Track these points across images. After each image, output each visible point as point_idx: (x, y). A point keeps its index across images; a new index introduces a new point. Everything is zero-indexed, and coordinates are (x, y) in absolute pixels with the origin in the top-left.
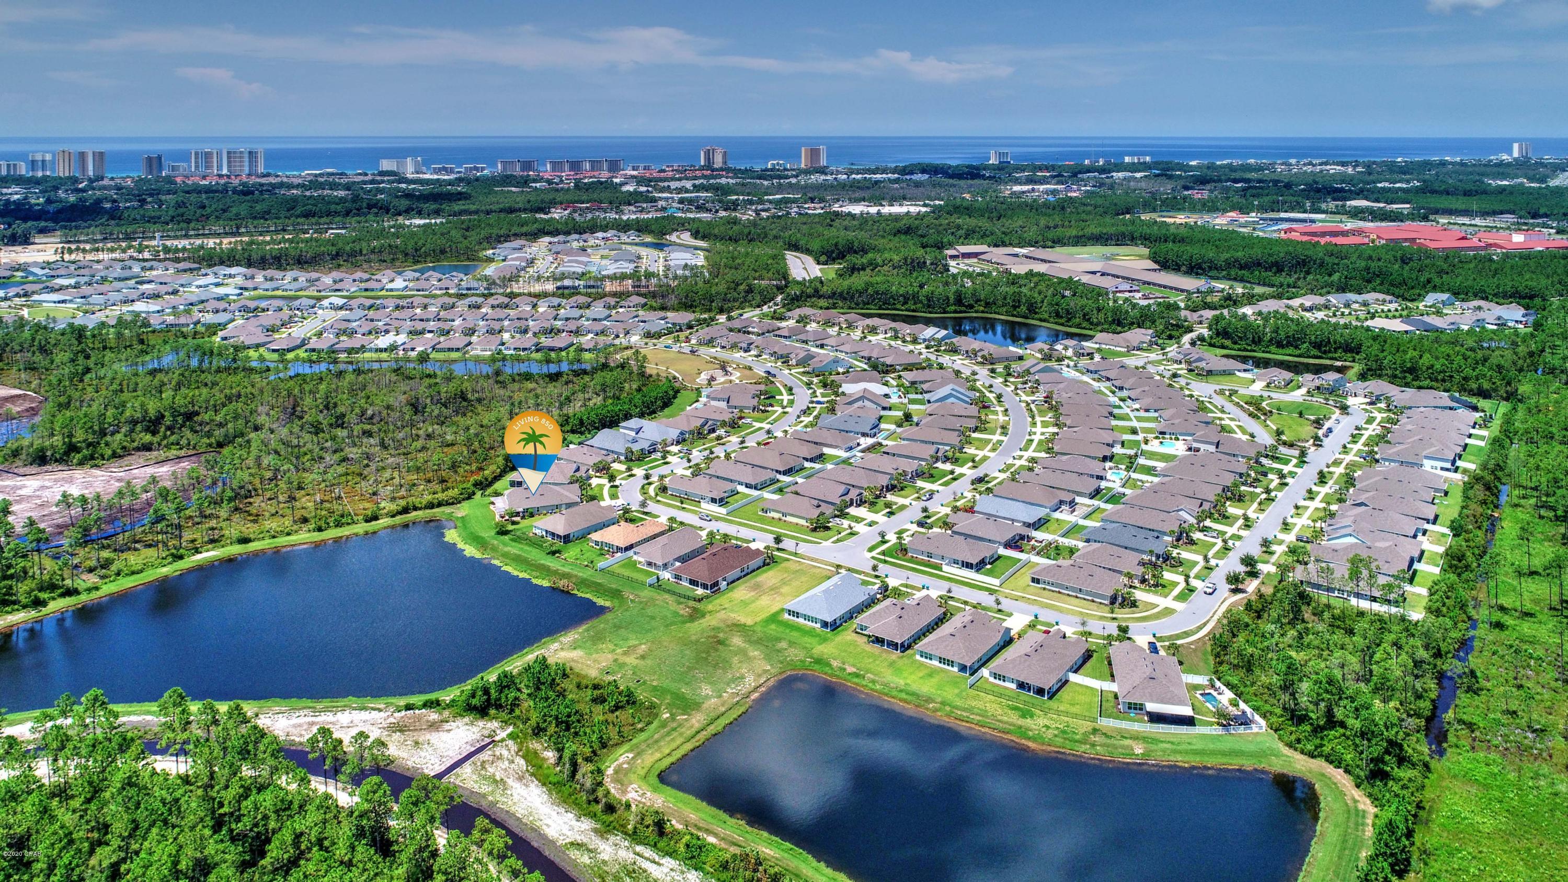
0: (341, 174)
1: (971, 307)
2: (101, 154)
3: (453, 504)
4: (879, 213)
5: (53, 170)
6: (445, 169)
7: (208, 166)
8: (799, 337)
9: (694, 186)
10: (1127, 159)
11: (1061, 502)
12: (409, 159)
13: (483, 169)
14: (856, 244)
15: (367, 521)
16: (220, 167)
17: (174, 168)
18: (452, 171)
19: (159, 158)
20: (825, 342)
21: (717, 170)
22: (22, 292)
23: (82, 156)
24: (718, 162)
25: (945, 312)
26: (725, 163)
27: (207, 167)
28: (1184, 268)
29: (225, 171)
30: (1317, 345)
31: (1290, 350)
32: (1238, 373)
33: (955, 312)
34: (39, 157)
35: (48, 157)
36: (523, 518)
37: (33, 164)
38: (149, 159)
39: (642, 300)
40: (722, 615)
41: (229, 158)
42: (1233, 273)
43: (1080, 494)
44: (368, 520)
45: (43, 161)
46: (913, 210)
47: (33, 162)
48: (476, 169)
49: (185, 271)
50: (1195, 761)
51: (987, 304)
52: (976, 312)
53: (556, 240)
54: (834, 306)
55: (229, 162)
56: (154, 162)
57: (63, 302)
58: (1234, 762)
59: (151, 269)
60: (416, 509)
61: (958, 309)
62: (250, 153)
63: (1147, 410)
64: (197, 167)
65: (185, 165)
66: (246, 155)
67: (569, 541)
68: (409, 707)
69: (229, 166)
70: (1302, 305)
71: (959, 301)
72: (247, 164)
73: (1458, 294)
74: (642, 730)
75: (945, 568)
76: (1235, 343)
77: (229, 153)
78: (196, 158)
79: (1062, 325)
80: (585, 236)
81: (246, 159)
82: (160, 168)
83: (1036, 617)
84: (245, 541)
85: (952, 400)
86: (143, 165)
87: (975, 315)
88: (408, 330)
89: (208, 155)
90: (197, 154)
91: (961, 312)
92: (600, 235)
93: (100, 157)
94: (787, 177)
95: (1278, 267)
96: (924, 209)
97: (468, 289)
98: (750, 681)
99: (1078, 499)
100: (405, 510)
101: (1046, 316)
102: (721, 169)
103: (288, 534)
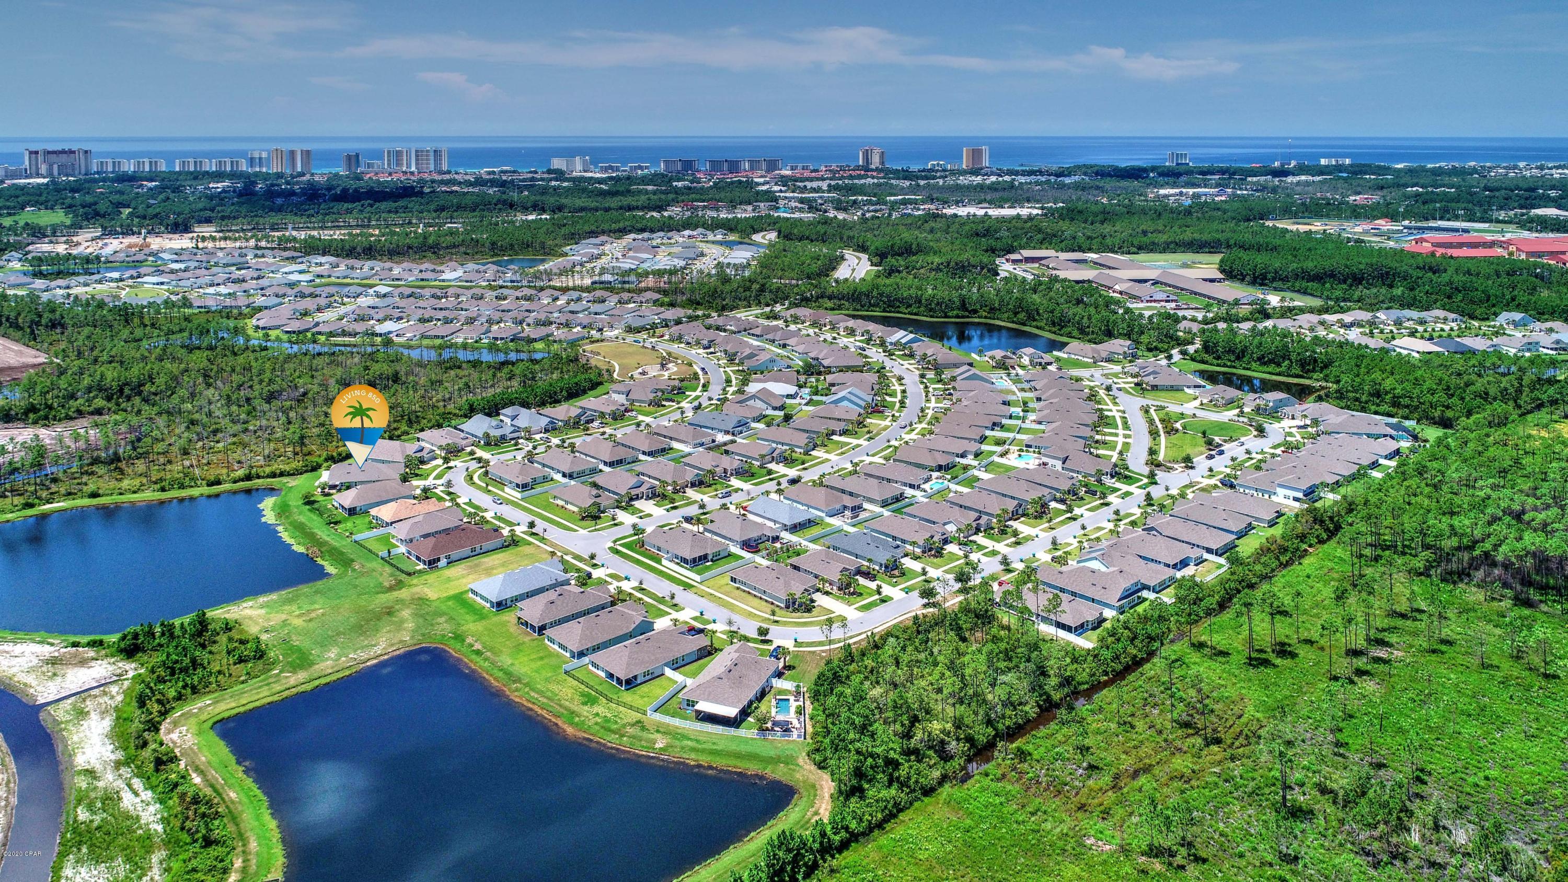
0: (514, 172)
1: (975, 311)
2: (308, 152)
3: (293, 474)
4: (986, 214)
5: (268, 167)
6: (611, 168)
7: (399, 163)
8: (768, 337)
9: (829, 186)
10: (1323, 162)
11: (845, 507)
12: (577, 158)
13: (647, 168)
14: (914, 246)
15: (208, 485)
16: (409, 166)
17: (369, 166)
18: (617, 169)
19: (357, 156)
20: (787, 342)
21: (872, 170)
22: (135, 274)
23: (292, 153)
24: (876, 162)
25: (946, 317)
26: (882, 163)
27: (398, 165)
28: (1248, 278)
29: (413, 169)
30: (1303, 364)
31: (1272, 368)
32: (1186, 390)
33: (957, 317)
34: (257, 155)
35: (264, 155)
36: (339, 491)
37: (252, 161)
38: (349, 157)
39: (656, 296)
40: (415, 590)
41: (417, 156)
42: (1297, 284)
43: (871, 501)
44: (210, 484)
45: (260, 159)
46: (1024, 212)
47: (252, 159)
48: (641, 168)
49: (288, 259)
50: (704, 760)
51: (992, 310)
52: (979, 317)
53: (640, 237)
54: (840, 308)
55: (417, 160)
56: (353, 159)
57: (162, 283)
58: (739, 764)
59: (263, 256)
60: (259, 477)
61: (961, 313)
62: (435, 151)
63: (1040, 423)
64: (389, 164)
65: (379, 162)
66: (432, 154)
67: (355, 514)
68: (75, 645)
69: (417, 164)
70: (1339, 321)
71: (963, 306)
72: (432, 162)
73: (1543, 314)
74: (243, 682)
75: (664, 562)
76: (1218, 358)
77: (417, 151)
78: (389, 156)
79: (1054, 333)
80: (670, 234)
81: (432, 158)
82: (358, 165)
83: (702, 614)
84: (94, 495)
85: (845, 403)
86: (343, 163)
87: (977, 320)
88: (417, 317)
89: (399, 154)
90: (389, 152)
91: (963, 317)
92: (687, 233)
93: (307, 154)
94: (934, 178)
95: (1357, 279)
96: (1035, 212)
97: (512, 281)
98: (379, 650)
99: (866, 505)
100: (248, 478)
101: (1042, 324)
102: (877, 169)
103: (135, 492)
